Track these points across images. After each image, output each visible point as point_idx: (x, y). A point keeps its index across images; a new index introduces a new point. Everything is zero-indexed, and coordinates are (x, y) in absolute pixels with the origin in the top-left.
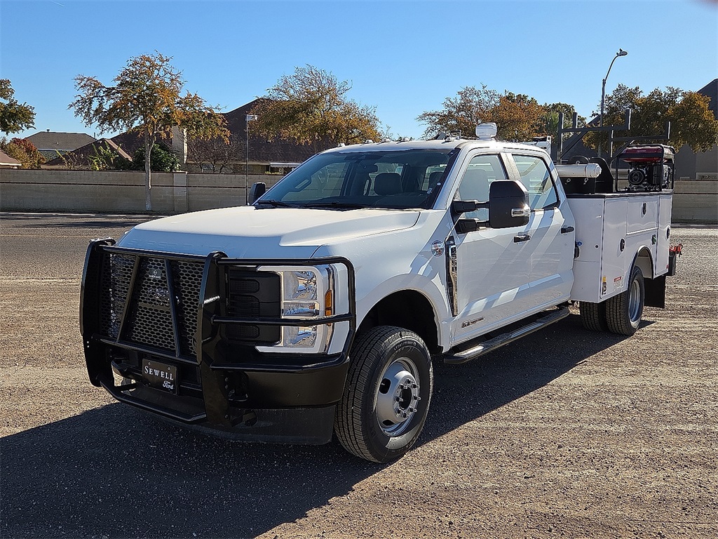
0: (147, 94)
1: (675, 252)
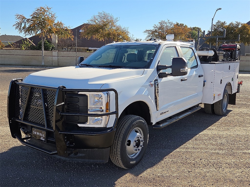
0: (42, 21)
1: (240, 84)
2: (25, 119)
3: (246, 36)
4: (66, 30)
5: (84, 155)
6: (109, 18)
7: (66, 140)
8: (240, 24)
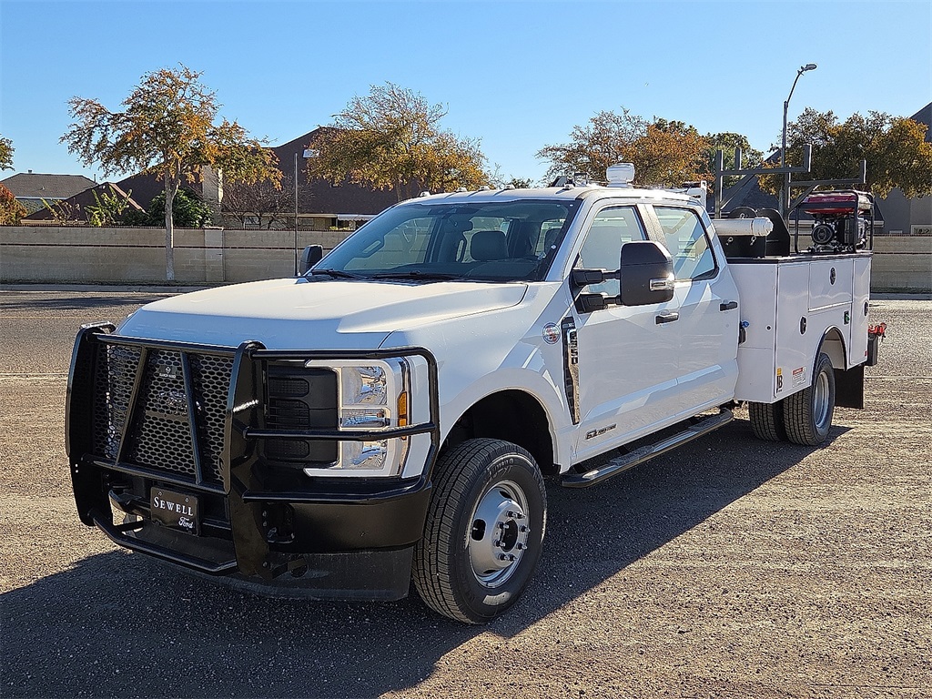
0: (168, 122)
1: (875, 334)
2: (128, 456)
3: (911, 162)
4: (255, 151)
5: (325, 574)
6: (410, 105)
7: (265, 524)
8: (887, 121)
